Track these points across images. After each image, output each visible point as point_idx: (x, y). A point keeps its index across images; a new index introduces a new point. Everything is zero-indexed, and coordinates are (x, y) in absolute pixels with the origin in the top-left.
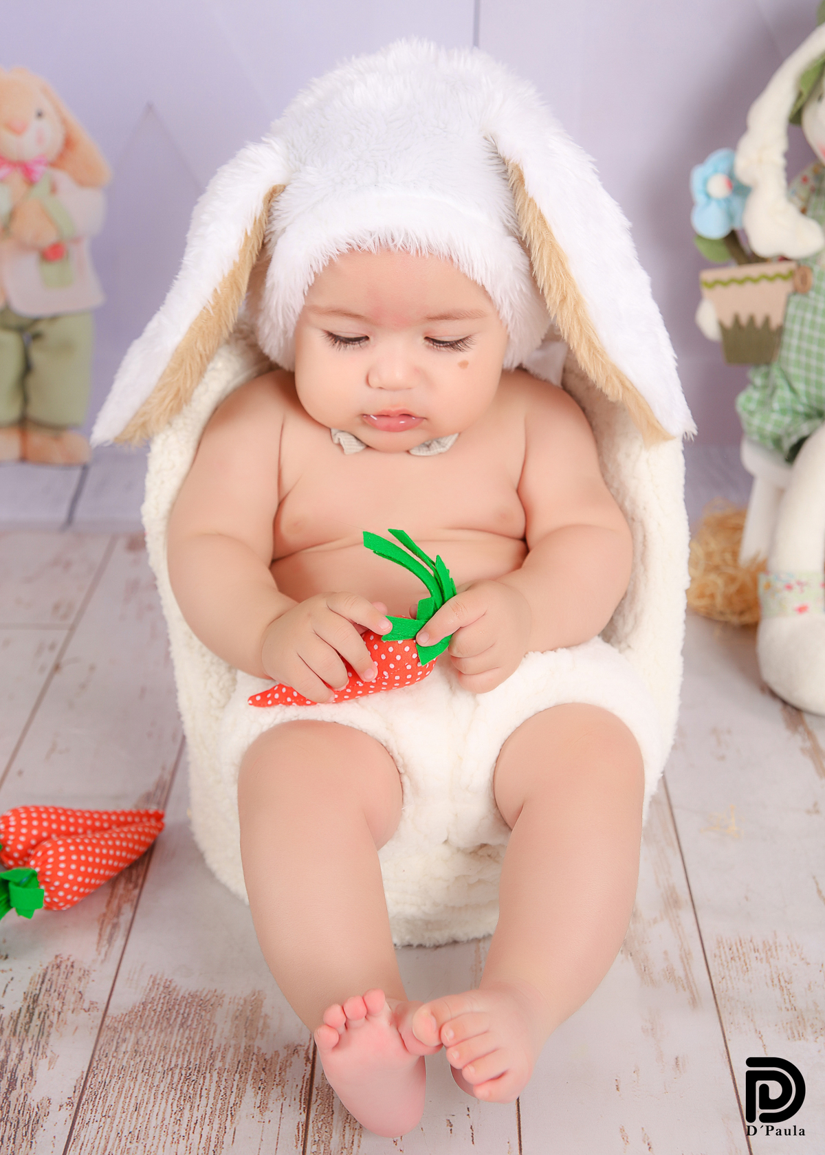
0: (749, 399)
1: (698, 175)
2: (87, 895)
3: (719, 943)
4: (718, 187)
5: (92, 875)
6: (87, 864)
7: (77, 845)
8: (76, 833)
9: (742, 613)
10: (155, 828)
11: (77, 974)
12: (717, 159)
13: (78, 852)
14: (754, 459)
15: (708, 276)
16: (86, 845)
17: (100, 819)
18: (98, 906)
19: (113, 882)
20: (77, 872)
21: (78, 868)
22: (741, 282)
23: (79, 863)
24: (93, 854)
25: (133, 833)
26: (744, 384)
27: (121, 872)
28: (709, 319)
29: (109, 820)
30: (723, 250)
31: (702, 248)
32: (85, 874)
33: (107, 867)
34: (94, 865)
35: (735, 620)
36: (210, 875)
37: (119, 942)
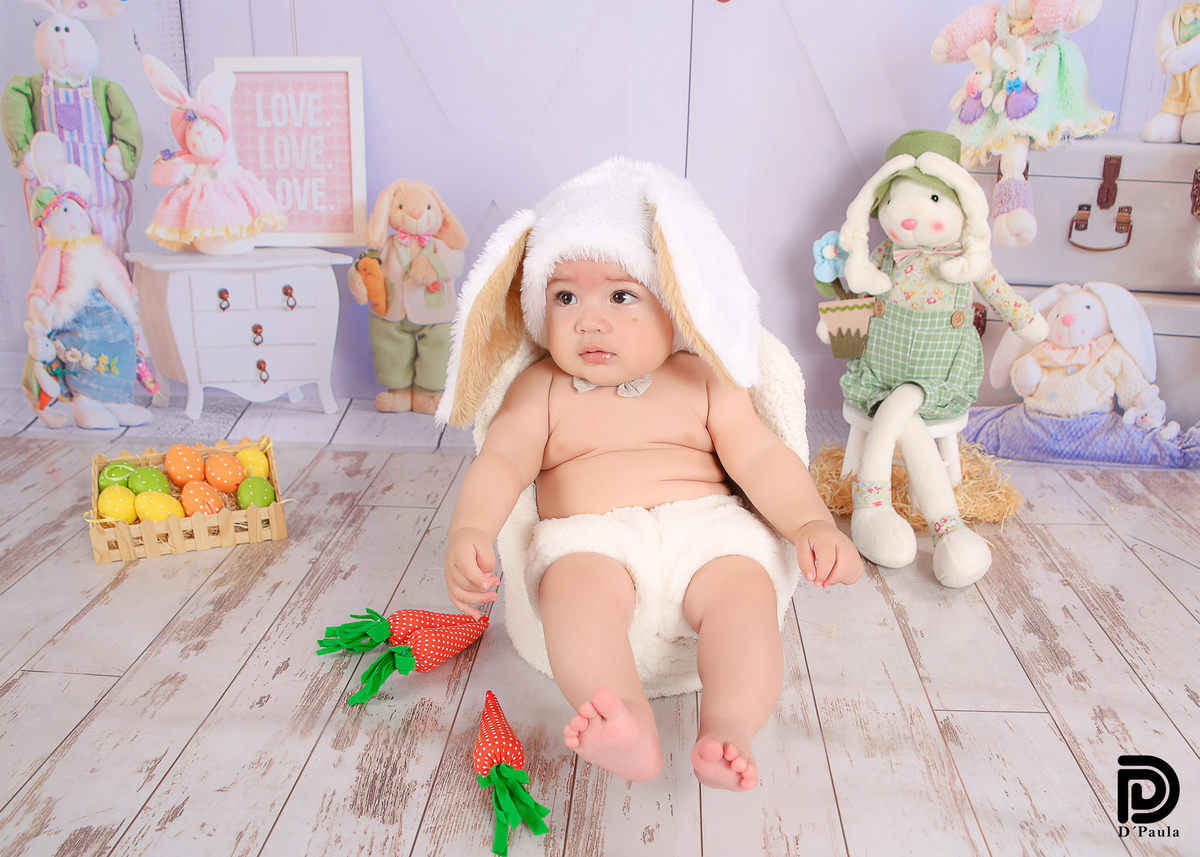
0: (848, 379)
1: (817, 245)
2: (441, 662)
3: (825, 700)
4: (829, 253)
5: (444, 652)
6: (441, 645)
7: (436, 633)
8: (435, 626)
9: (842, 507)
10: (483, 626)
11: (434, 709)
12: (829, 236)
13: (436, 638)
14: (849, 414)
15: (823, 305)
16: (441, 634)
17: (450, 619)
18: (448, 670)
19: (457, 657)
20: (435, 650)
21: (436, 647)
22: (843, 309)
23: (436, 644)
24: (445, 639)
25: (469, 628)
26: (845, 370)
27: (462, 651)
28: (823, 331)
29: (455, 620)
30: (832, 290)
31: (819, 288)
32: (440, 651)
33: (453, 647)
34: (445, 645)
35: (837, 511)
36: (516, 653)
37: (459, 692)
